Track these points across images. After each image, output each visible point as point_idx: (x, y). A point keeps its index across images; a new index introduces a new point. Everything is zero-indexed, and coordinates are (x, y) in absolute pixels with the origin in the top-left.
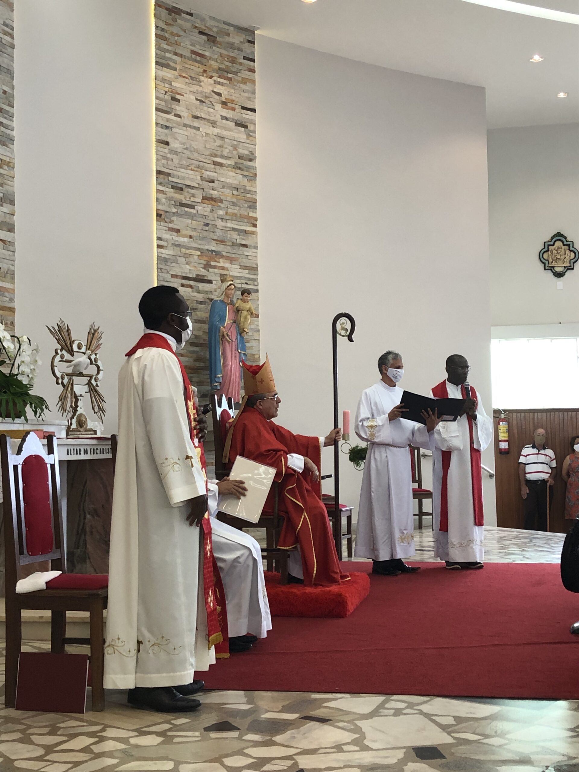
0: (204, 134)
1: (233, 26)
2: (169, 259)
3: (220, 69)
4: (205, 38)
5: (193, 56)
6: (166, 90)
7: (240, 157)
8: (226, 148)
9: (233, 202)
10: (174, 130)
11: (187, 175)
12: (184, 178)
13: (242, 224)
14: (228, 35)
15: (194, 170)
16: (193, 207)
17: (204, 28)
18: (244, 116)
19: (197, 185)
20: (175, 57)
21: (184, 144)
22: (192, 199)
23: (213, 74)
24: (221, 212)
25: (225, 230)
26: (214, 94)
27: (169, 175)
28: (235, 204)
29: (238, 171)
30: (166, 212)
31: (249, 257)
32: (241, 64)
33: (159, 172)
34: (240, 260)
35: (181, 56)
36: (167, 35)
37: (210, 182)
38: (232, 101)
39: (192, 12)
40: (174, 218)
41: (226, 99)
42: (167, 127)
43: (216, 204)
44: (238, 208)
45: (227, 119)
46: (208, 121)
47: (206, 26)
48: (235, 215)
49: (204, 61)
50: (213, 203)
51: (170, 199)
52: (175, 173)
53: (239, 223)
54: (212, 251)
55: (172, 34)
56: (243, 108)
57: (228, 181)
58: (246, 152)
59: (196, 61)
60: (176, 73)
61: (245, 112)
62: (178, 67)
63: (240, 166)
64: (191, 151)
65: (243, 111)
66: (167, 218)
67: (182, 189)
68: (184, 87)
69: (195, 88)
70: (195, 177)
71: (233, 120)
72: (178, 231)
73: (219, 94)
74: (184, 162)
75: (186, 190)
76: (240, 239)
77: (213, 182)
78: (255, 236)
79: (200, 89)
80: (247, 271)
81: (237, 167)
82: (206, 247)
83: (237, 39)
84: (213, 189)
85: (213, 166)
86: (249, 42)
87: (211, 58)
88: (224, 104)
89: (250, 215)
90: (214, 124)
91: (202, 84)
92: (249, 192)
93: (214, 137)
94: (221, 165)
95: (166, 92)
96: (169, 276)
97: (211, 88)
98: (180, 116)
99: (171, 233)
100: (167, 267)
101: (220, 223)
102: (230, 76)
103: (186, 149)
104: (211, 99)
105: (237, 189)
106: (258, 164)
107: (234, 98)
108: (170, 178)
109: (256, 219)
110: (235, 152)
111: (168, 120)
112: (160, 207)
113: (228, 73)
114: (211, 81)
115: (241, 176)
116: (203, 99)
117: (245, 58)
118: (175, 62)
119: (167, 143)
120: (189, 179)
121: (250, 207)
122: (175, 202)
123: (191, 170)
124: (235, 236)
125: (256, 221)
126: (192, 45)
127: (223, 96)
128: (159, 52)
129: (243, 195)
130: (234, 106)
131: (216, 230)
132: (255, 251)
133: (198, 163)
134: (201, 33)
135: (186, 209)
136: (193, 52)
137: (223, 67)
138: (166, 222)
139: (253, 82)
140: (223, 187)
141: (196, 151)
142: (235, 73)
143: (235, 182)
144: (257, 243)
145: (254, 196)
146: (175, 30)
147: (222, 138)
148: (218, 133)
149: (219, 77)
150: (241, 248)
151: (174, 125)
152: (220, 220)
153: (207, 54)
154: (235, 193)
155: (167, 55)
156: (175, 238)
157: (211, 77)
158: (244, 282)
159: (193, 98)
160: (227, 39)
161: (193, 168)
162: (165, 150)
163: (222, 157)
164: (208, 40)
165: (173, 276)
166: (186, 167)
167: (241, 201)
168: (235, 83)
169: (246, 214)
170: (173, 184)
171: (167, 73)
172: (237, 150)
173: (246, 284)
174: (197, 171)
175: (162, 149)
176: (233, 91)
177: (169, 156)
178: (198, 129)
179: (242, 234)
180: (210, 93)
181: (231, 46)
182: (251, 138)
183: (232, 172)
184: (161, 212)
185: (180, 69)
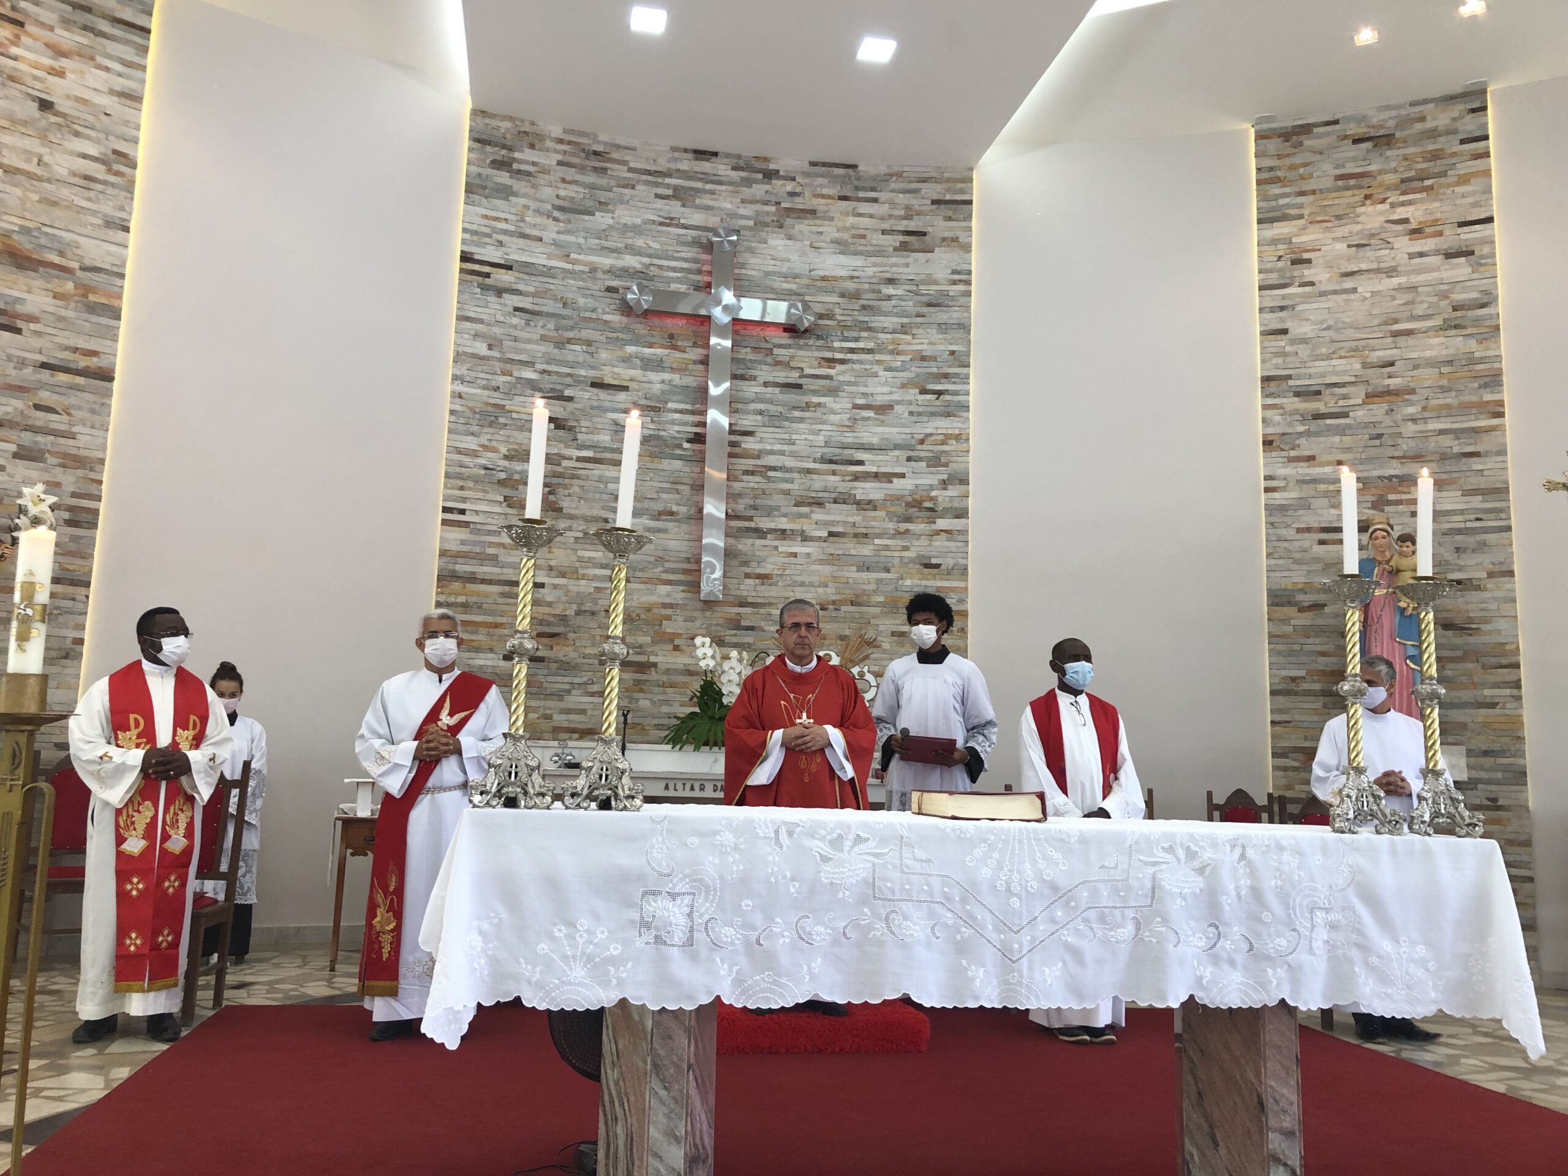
0: (1368, 295)
1: (1432, 100)
2: (1290, 505)
3: (1403, 181)
4: (1368, 145)
5: (1340, 183)
6: (1281, 253)
7: (1455, 309)
8: (1422, 302)
9: (1441, 387)
10: (1298, 308)
11: (1330, 369)
12: (1323, 375)
13: (1464, 418)
14: (1422, 119)
15: (1345, 357)
16: (1345, 415)
17: (1365, 130)
18: (1463, 237)
19: (1353, 379)
20: (1300, 199)
21: (1321, 322)
22: (1341, 403)
23: (1388, 194)
24: (1411, 410)
25: (1424, 436)
26: (1390, 225)
27: (1289, 377)
28: (1444, 390)
29: (1453, 332)
30: (1284, 434)
31: (1486, 473)
32: (1454, 154)
33: (1266, 379)
34: (1462, 481)
35: (1314, 192)
36: (1279, 174)
37: (1382, 367)
38: (1435, 222)
39: (1337, 117)
40: (1302, 441)
41: (1420, 223)
42: (1282, 308)
43: (1400, 399)
44: (1453, 394)
45: (1421, 255)
46: (1378, 271)
47: (1369, 127)
48: (1448, 407)
49: (1365, 181)
50: (1393, 398)
51: (1292, 413)
52: (1303, 371)
53: (1459, 418)
54: (1390, 478)
55: (1293, 167)
56: (1462, 224)
57: (1428, 354)
58: (1475, 295)
59: (1348, 188)
60: (1302, 222)
61: (1466, 229)
62: (1306, 212)
63: (1458, 322)
64: (1338, 330)
65: (1460, 230)
66: (1287, 443)
67: (1318, 393)
68: (1320, 236)
69: (1345, 230)
70: (1348, 367)
71: (1437, 252)
72: (1311, 458)
73: (1405, 221)
74: (1324, 350)
75: (1327, 392)
76: (1459, 445)
77: (1392, 364)
78: (1498, 433)
79: (1357, 228)
80: (1480, 498)
81: (1449, 326)
82: (1376, 473)
83: (1441, 119)
84: (1389, 377)
85: (1390, 340)
86: (1473, 111)
87: (1381, 172)
88: (1416, 233)
89: (1485, 399)
90: (1392, 272)
91: (1360, 219)
92: (1482, 361)
93: (1392, 293)
94: (1409, 333)
95: (1280, 257)
96: (1292, 532)
97: (1383, 219)
98: (1312, 284)
99: (1294, 464)
100: (1285, 519)
101: (1410, 429)
102: (1427, 183)
103: (1329, 328)
104: (1383, 236)
105: (1450, 363)
106: (1502, 307)
107: (1439, 215)
108: (1291, 383)
109: (1501, 403)
110: (1444, 304)
111: (1284, 297)
112: (1270, 430)
113: (1422, 180)
114: (1385, 206)
115: (1461, 338)
116: (1363, 242)
117: (1463, 142)
118: (1301, 206)
119: (1284, 332)
120: (1335, 373)
121: (1485, 386)
122: (1302, 416)
123: (1341, 357)
124: (1447, 441)
125: (1503, 406)
126: (1337, 167)
127: (1412, 220)
128: (1263, 204)
129: (1466, 368)
130: (1439, 228)
131: (1400, 441)
132: (1501, 458)
133: (1354, 344)
134: (1357, 141)
135: (1328, 421)
136: (1339, 178)
137: (1413, 173)
138: (1283, 450)
139: (1487, 173)
140: (1416, 367)
141: (1352, 326)
142: (1444, 174)
143: (1445, 352)
144: (1505, 444)
145: (1496, 365)
146: (1297, 160)
147: (1413, 288)
148: (1400, 284)
149: (1403, 193)
150: (1464, 460)
151: (1297, 300)
152: (1410, 423)
153: (1373, 168)
154: (1444, 370)
155: (1282, 202)
156: (1304, 470)
157: (1383, 201)
158: (1473, 517)
159: (1341, 247)
160: (1418, 127)
161: (1343, 354)
162: (1281, 342)
163: (1413, 318)
164: (1375, 146)
165: (1299, 530)
166: (1329, 357)
167: (1463, 381)
168: (1442, 191)
169: (1474, 398)
170: (1299, 389)
171: (1281, 229)
172: (1448, 298)
173: (1478, 519)
174: (1352, 357)
175: (1273, 344)
176: (1436, 204)
177: (1288, 349)
178: (1354, 290)
179: (1465, 435)
180: (1381, 227)
181: (1433, 134)
182: (1482, 269)
183: (1438, 336)
184: (1270, 438)
185: (1310, 214)
